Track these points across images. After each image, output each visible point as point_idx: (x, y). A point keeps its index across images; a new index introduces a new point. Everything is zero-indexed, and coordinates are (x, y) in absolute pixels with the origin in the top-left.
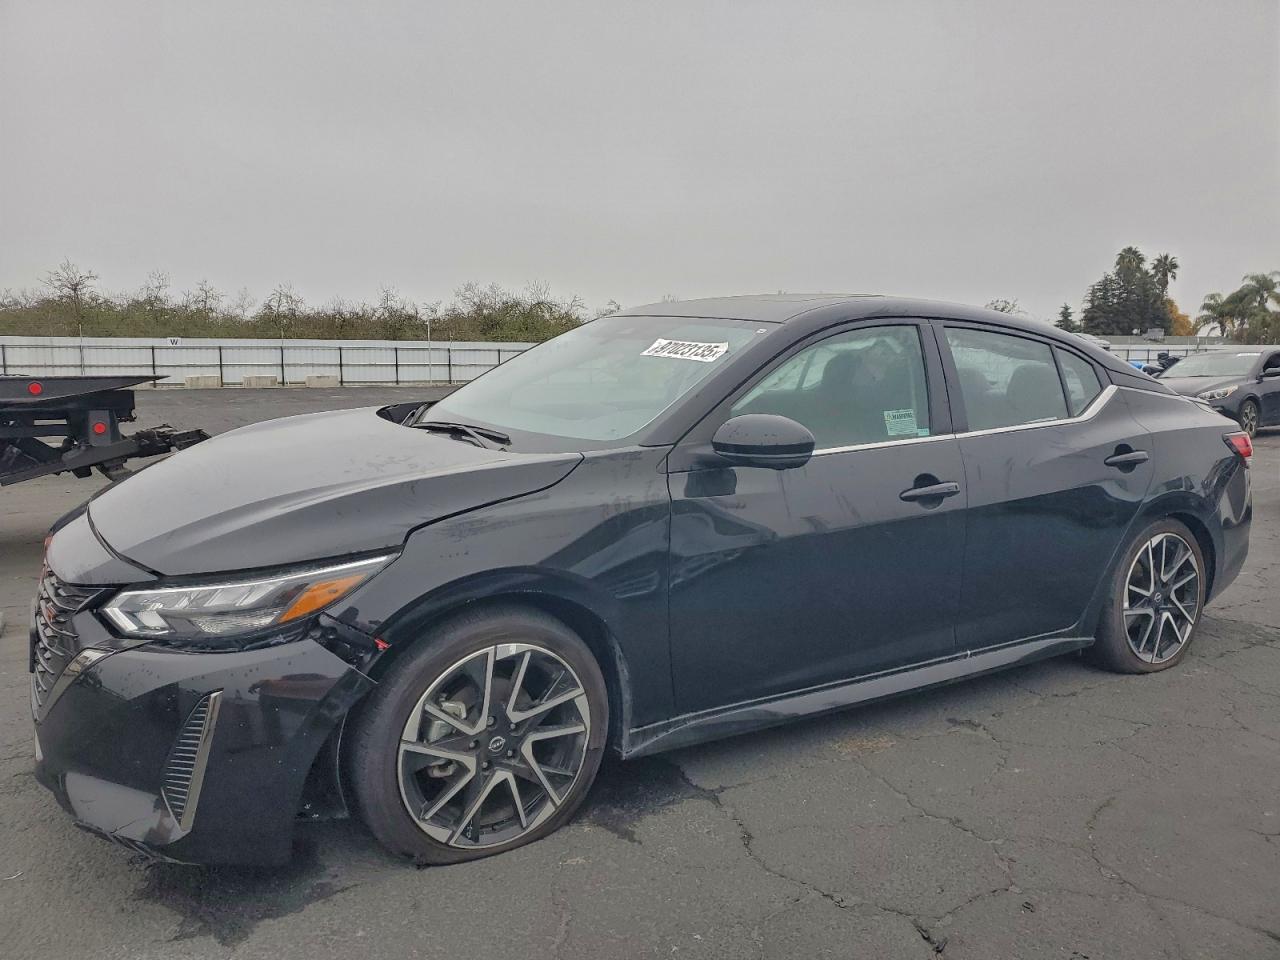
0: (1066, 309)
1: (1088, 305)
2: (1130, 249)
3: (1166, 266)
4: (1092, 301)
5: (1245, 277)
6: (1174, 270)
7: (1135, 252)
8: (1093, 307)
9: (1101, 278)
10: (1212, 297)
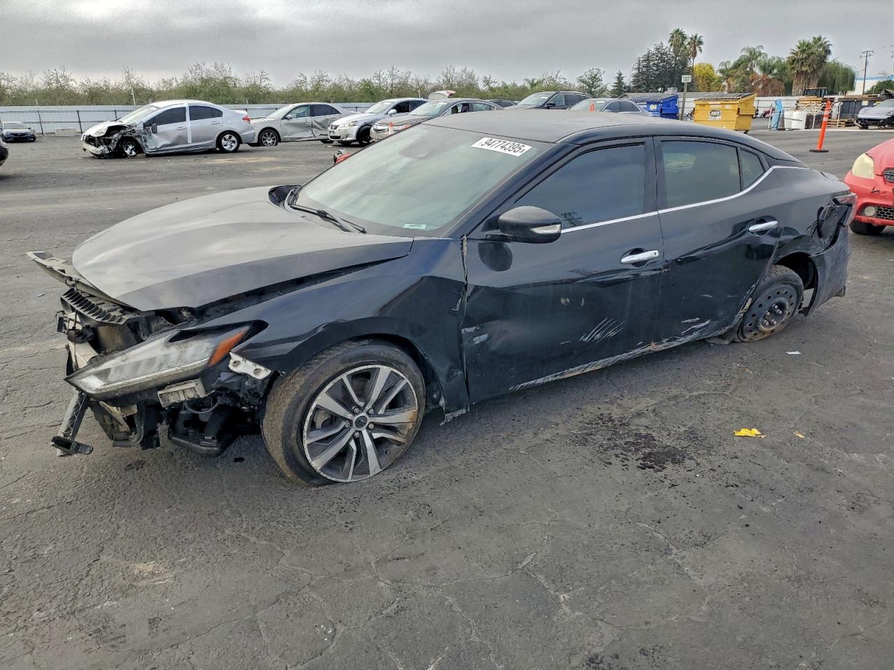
0: (620, 74)
1: (635, 72)
2: (678, 30)
3: (697, 42)
4: (639, 68)
5: (743, 49)
6: (700, 46)
7: (681, 33)
8: (639, 73)
9: (646, 52)
10: (722, 64)
